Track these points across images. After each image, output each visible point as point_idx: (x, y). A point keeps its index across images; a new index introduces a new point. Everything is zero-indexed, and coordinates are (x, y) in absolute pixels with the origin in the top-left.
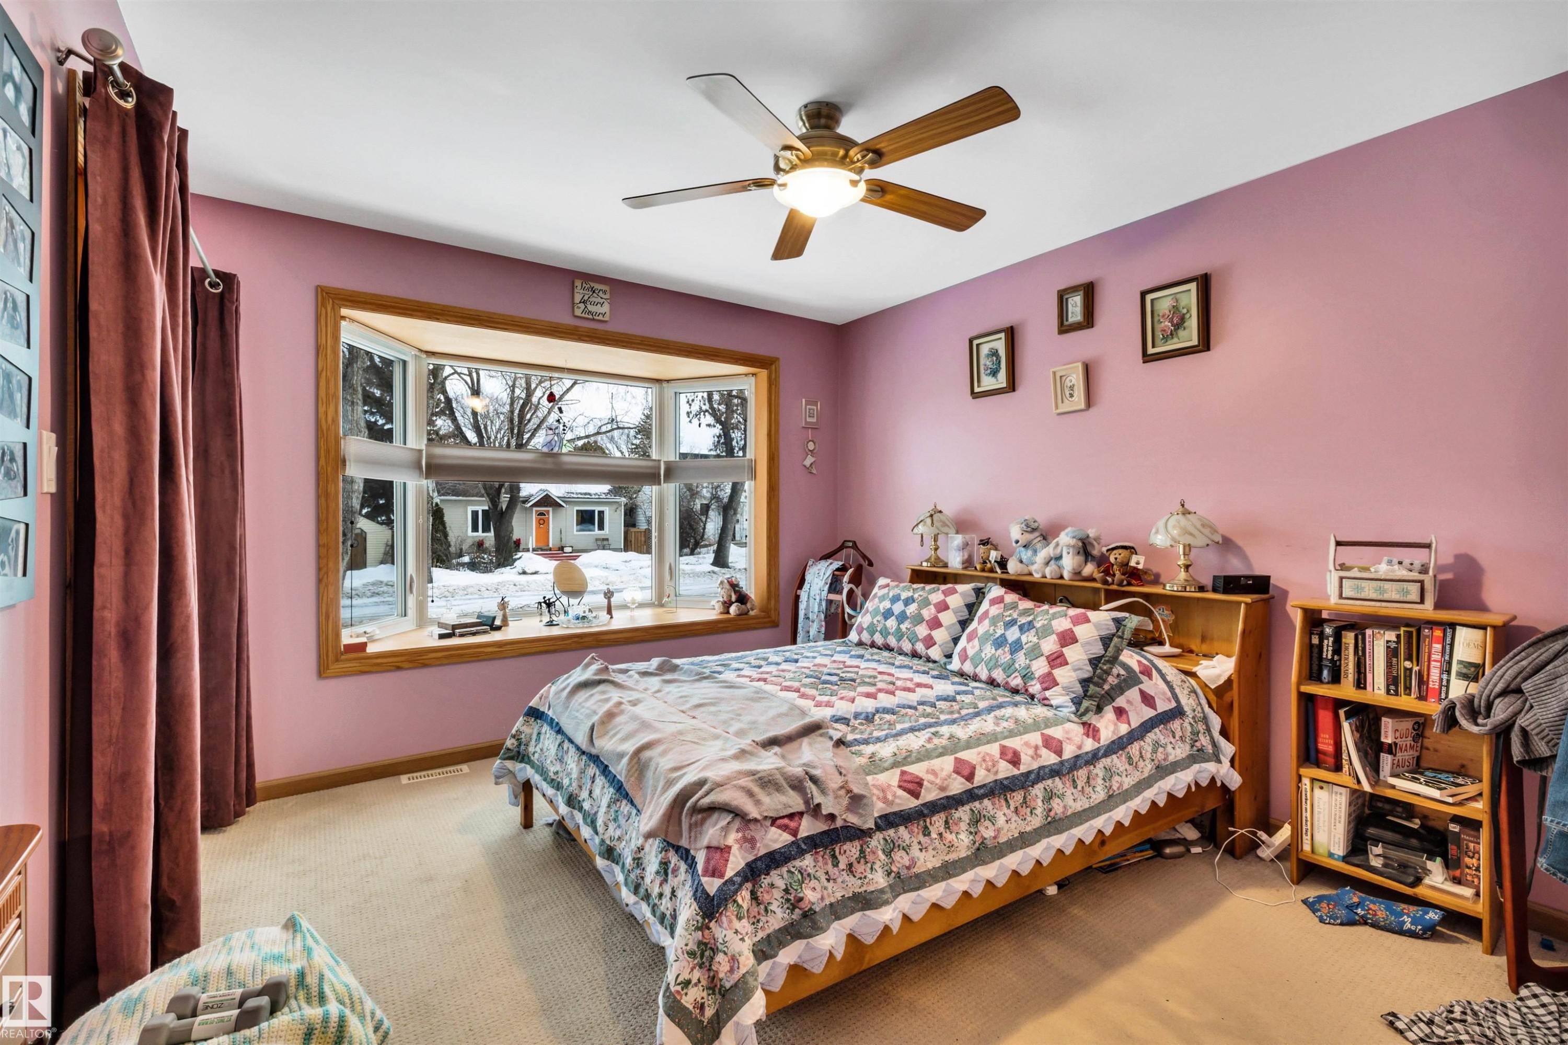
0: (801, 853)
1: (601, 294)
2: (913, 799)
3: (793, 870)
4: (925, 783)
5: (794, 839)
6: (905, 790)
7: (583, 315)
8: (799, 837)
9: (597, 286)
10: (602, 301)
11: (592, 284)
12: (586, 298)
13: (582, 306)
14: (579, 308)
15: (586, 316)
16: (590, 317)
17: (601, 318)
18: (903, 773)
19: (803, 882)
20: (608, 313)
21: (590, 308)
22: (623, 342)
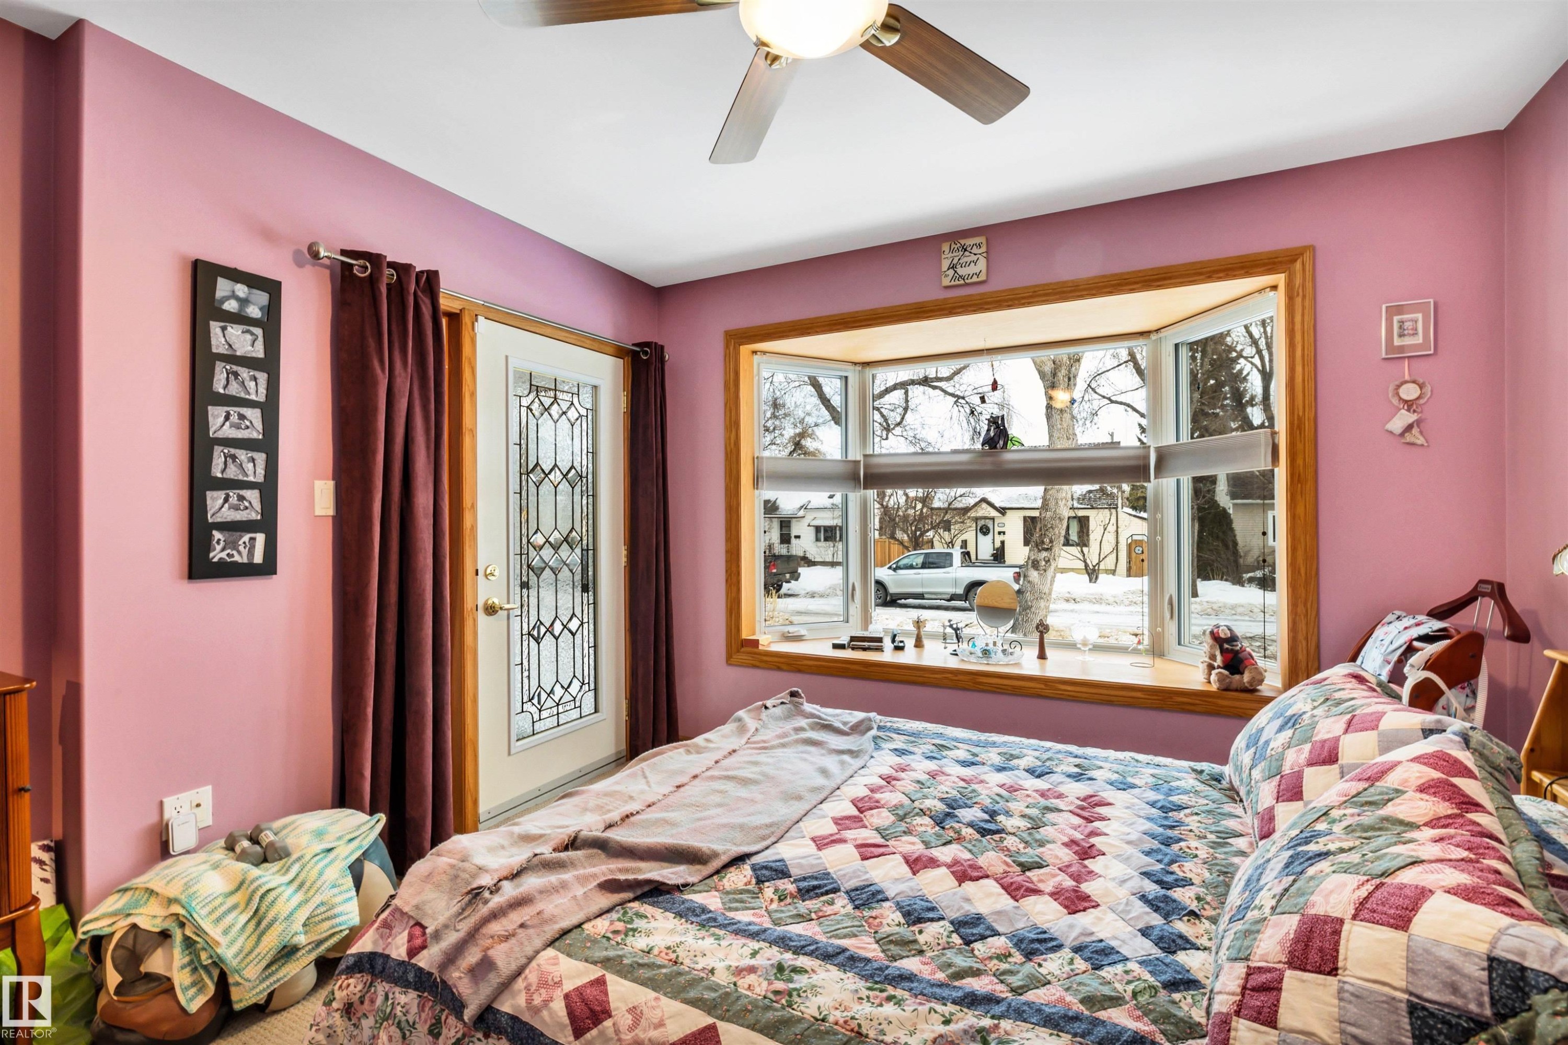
0: (406, 985)
1: (975, 250)
2: (569, 1031)
3: (391, 996)
4: (608, 1023)
5: (407, 959)
6: (568, 1006)
7: (953, 283)
8: (413, 961)
9: (969, 242)
10: (975, 258)
11: (963, 242)
12: (955, 261)
13: (951, 272)
14: (947, 276)
15: (957, 282)
16: (962, 282)
17: (975, 279)
18: (600, 982)
19: (387, 1020)
20: (984, 271)
21: (960, 271)
22: (1007, 301)
